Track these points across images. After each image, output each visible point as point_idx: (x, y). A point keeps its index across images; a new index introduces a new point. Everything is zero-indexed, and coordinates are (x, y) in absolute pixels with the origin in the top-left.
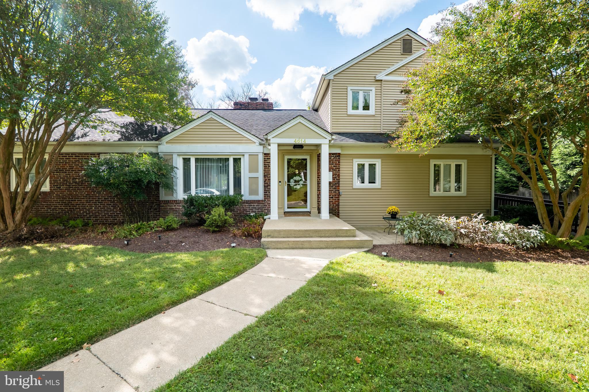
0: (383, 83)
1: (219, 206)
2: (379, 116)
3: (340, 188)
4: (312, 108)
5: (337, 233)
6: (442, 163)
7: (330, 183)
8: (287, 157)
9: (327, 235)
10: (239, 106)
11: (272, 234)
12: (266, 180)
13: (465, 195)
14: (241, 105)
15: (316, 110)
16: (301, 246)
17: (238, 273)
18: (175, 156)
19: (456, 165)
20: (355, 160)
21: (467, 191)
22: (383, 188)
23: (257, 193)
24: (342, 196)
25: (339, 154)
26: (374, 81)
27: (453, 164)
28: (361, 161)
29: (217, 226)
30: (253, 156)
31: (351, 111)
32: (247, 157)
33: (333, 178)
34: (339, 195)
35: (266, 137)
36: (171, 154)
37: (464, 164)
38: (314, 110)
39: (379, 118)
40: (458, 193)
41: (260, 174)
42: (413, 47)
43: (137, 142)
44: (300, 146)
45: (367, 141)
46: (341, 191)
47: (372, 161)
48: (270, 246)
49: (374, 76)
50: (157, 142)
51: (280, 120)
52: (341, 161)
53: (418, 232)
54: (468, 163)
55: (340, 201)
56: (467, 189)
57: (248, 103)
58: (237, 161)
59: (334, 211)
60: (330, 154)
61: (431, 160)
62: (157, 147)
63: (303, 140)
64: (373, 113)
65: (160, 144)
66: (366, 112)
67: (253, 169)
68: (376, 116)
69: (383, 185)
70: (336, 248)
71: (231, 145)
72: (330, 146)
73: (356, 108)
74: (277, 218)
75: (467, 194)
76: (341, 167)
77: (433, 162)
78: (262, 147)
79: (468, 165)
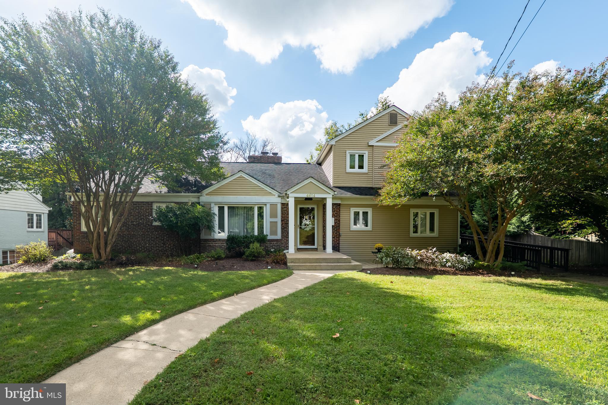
0: (374, 148)
1: (254, 242)
2: (371, 173)
3: (341, 230)
4: (317, 163)
5: (338, 260)
6: (420, 211)
7: (333, 226)
8: (299, 206)
9: (332, 262)
10: (252, 160)
11: (294, 261)
12: (283, 224)
13: (437, 236)
14: (254, 158)
15: (320, 164)
16: (314, 268)
17: (282, 278)
18: (212, 205)
19: (430, 213)
20: (352, 209)
21: (439, 233)
22: (373, 230)
23: (275, 233)
24: (342, 236)
25: (340, 204)
26: (367, 146)
27: (428, 212)
28: (357, 210)
29: (254, 256)
30: (273, 206)
31: (349, 170)
32: (268, 206)
33: (335, 223)
34: (339, 235)
35: (286, 192)
36: (210, 203)
37: (436, 212)
38: (318, 164)
39: (371, 175)
40: (432, 235)
41: (279, 220)
42: (398, 119)
43: (183, 194)
44: (310, 199)
45: (361, 194)
46: (340, 232)
47: (365, 210)
48: (294, 268)
49: (367, 142)
50: (199, 194)
51: (291, 174)
52: (341, 209)
53: (391, 259)
54: (439, 211)
55: (340, 240)
56: (439, 231)
57: (261, 157)
58: (260, 209)
59: (336, 248)
60: (333, 204)
61: (411, 209)
62: (199, 198)
63: (313, 195)
64: (367, 172)
65: (201, 196)
66: (361, 171)
67: (273, 215)
68: (369, 173)
69: (374, 228)
70: (338, 270)
71: (256, 197)
72: (333, 198)
73: (352, 167)
74: (294, 252)
75: (439, 235)
76: (341, 214)
77: (413, 211)
78: (280, 198)
79: (439, 213)
